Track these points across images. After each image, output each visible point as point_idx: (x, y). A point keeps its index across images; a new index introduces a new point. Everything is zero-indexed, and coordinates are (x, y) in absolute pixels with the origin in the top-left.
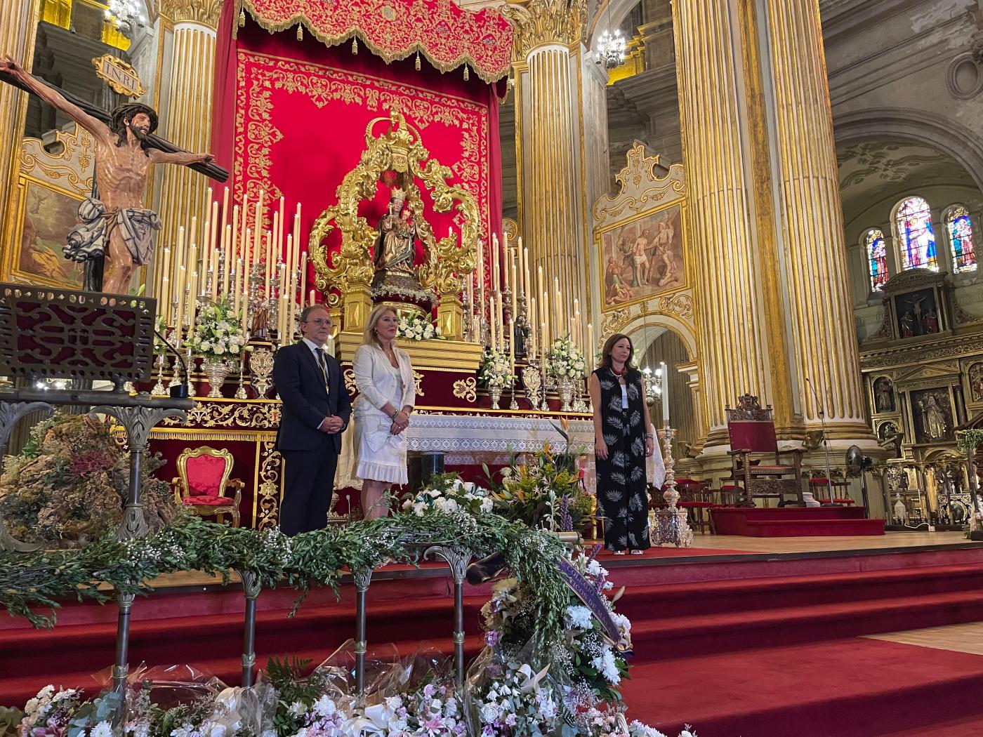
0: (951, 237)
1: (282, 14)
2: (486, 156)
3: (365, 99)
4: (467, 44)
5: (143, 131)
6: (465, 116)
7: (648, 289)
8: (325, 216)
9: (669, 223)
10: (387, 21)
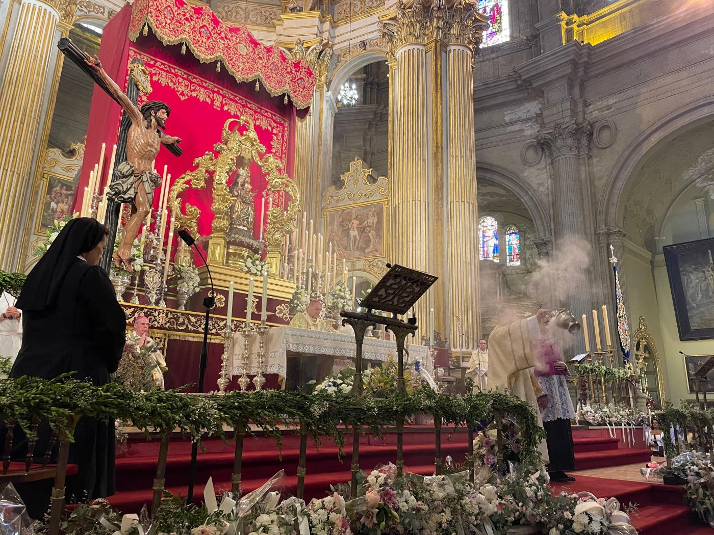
0: (507, 243)
1: (174, 33)
2: (285, 153)
3: (213, 101)
4: (288, 81)
5: (163, 121)
6: (275, 125)
7: (357, 254)
8: (184, 178)
9: (375, 214)
10: (241, 54)
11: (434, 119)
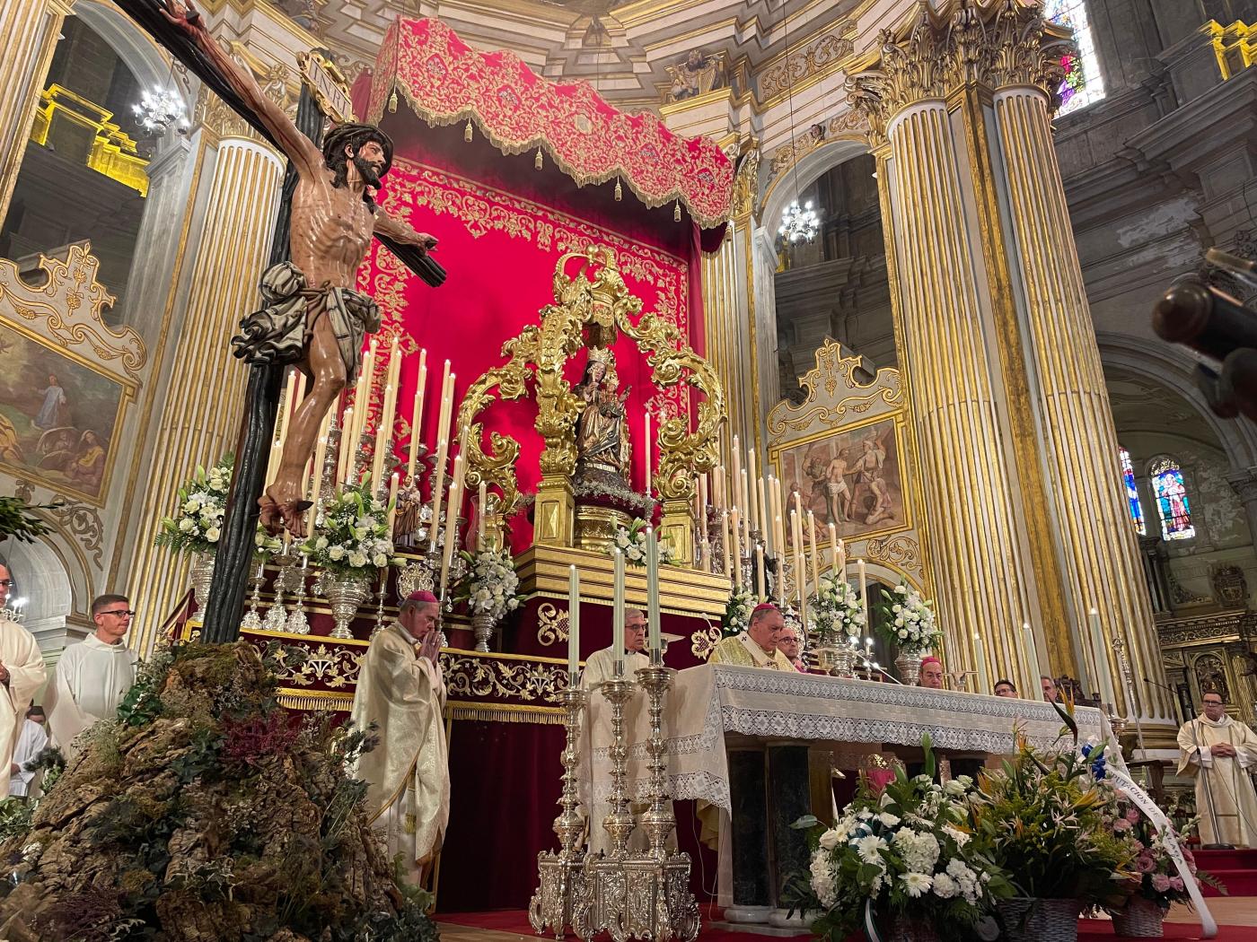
0: (1157, 495)
1: (447, 104)
2: (685, 325)
3: (535, 234)
4: (678, 177)
5: (375, 169)
6: (661, 272)
8: (483, 382)
9: (879, 443)
10: (581, 134)
11: (985, 234)
